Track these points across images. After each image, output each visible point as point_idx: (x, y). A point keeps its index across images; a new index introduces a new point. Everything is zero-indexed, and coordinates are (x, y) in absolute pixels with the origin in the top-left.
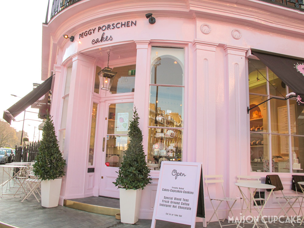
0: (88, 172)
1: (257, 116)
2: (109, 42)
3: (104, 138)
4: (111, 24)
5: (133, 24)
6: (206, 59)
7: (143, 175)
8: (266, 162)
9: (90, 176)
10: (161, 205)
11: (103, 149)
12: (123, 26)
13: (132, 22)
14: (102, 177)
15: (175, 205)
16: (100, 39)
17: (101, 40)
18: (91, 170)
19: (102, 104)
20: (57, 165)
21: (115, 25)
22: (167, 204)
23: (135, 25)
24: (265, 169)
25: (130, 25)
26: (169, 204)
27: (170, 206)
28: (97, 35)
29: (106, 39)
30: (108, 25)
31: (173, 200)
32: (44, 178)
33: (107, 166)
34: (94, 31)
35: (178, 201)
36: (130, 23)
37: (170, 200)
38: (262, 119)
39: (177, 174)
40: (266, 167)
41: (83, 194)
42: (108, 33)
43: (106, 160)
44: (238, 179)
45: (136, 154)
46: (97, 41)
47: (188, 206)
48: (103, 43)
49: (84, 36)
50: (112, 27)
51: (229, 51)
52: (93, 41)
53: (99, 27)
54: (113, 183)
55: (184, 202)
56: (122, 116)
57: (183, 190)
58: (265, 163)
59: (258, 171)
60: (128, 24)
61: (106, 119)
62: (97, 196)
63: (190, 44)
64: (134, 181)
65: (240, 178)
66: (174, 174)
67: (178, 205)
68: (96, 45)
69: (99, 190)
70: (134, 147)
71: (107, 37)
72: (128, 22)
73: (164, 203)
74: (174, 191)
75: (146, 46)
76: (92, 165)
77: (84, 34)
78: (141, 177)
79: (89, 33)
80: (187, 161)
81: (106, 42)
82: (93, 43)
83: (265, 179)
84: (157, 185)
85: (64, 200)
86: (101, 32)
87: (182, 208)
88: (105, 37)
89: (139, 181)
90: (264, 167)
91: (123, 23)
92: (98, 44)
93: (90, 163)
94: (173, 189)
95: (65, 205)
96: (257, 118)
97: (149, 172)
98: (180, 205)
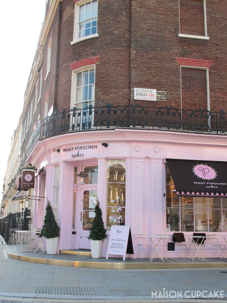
0: (72, 234)
2: (82, 157)
3: (81, 213)
4: (83, 146)
5: (95, 147)
6: (137, 167)
7: (102, 233)
9: (74, 236)
10: (111, 247)
11: (81, 219)
12: (90, 148)
13: (95, 146)
14: (81, 237)
15: (117, 247)
16: (76, 155)
17: (78, 156)
18: (74, 233)
19: (79, 191)
20: (55, 230)
21: (85, 147)
22: (114, 246)
23: (97, 147)
25: (94, 148)
26: (115, 246)
27: (115, 247)
28: (75, 152)
29: (80, 155)
30: (81, 147)
31: (116, 245)
32: (48, 238)
33: (84, 230)
34: (72, 149)
35: (119, 245)
36: (94, 146)
37: (115, 245)
39: (118, 232)
41: (70, 247)
42: (81, 152)
43: (83, 226)
45: (98, 222)
46: (75, 156)
47: (123, 247)
48: (78, 158)
49: (66, 151)
50: (83, 148)
51: (152, 161)
52: (73, 155)
53: (75, 147)
54: (87, 238)
55: (121, 245)
56: (92, 199)
57: (121, 240)
60: (92, 147)
61: (82, 200)
62: (78, 249)
63: (128, 158)
64: (98, 236)
66: (117, 232)
67: (118, 247)
68: (74, 158)
69: (79, 245)
70: (97, 219)
71: (81, 154)
72: (92, 146)
73: (112, 246)
74: (117, 240)
75: (103, 161)
76: (74, 229)
77: (66, 150)
78: (101, 234)
79: (69, 150)
80: (127, 225)
81: (80, 157)
82: (73, 157)
83: (173, 235)
84: (109, 239)
85: (60, 250)
86: (77, 151)
87: (120, 248)
88: (79, 154)
89: (100, 236)
91: (90, 146)
92: (75, 158)
93: (73, 229)
94: (117, 239)
95: (60, 253)
97: (106, 231)
98: (119, 247)
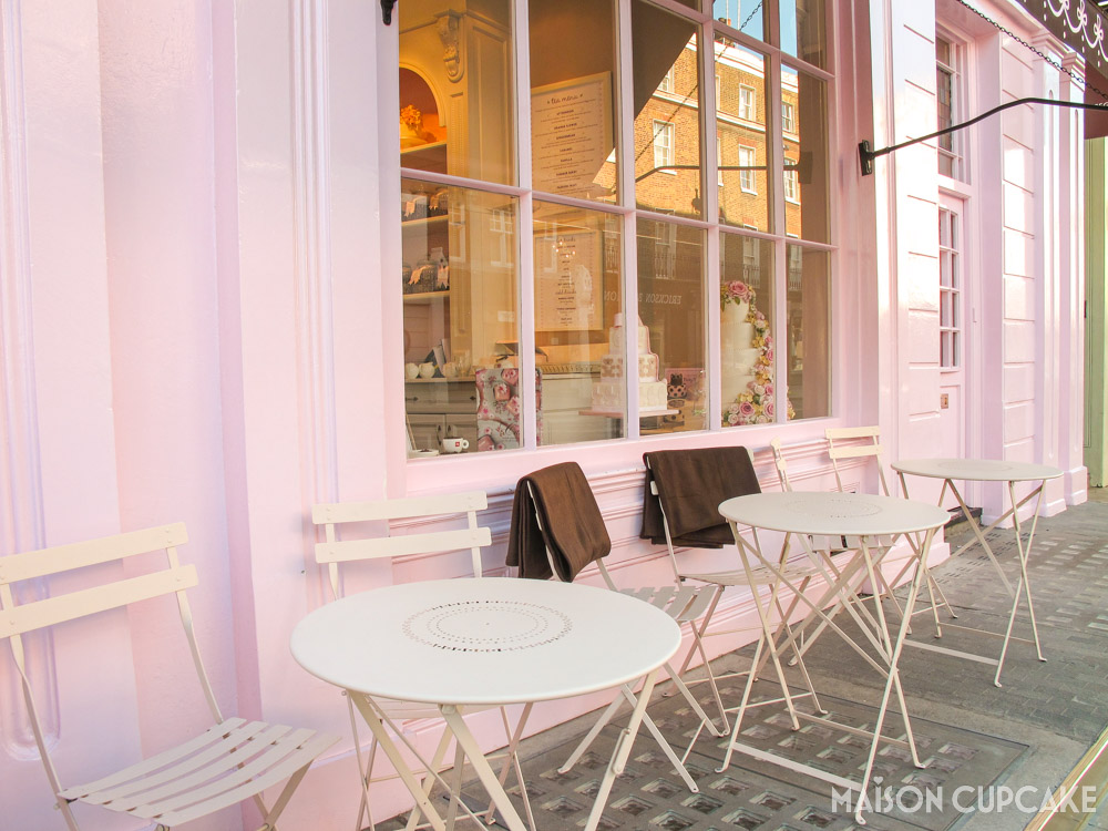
1: (413, 133)
8: (492, 380)
24: (486, 426)
38: (443, 149)
40: (491, 414)
44: (319, 531)
58: (487, 392)
59: (449, 444)
65: (336, 525)
83: (512, 497)
90: (480, 415)
96: (413, 145)
